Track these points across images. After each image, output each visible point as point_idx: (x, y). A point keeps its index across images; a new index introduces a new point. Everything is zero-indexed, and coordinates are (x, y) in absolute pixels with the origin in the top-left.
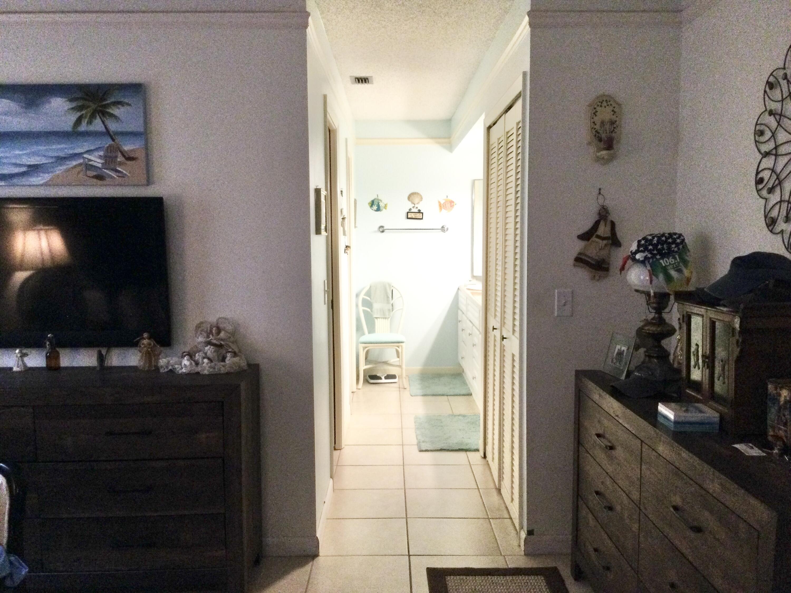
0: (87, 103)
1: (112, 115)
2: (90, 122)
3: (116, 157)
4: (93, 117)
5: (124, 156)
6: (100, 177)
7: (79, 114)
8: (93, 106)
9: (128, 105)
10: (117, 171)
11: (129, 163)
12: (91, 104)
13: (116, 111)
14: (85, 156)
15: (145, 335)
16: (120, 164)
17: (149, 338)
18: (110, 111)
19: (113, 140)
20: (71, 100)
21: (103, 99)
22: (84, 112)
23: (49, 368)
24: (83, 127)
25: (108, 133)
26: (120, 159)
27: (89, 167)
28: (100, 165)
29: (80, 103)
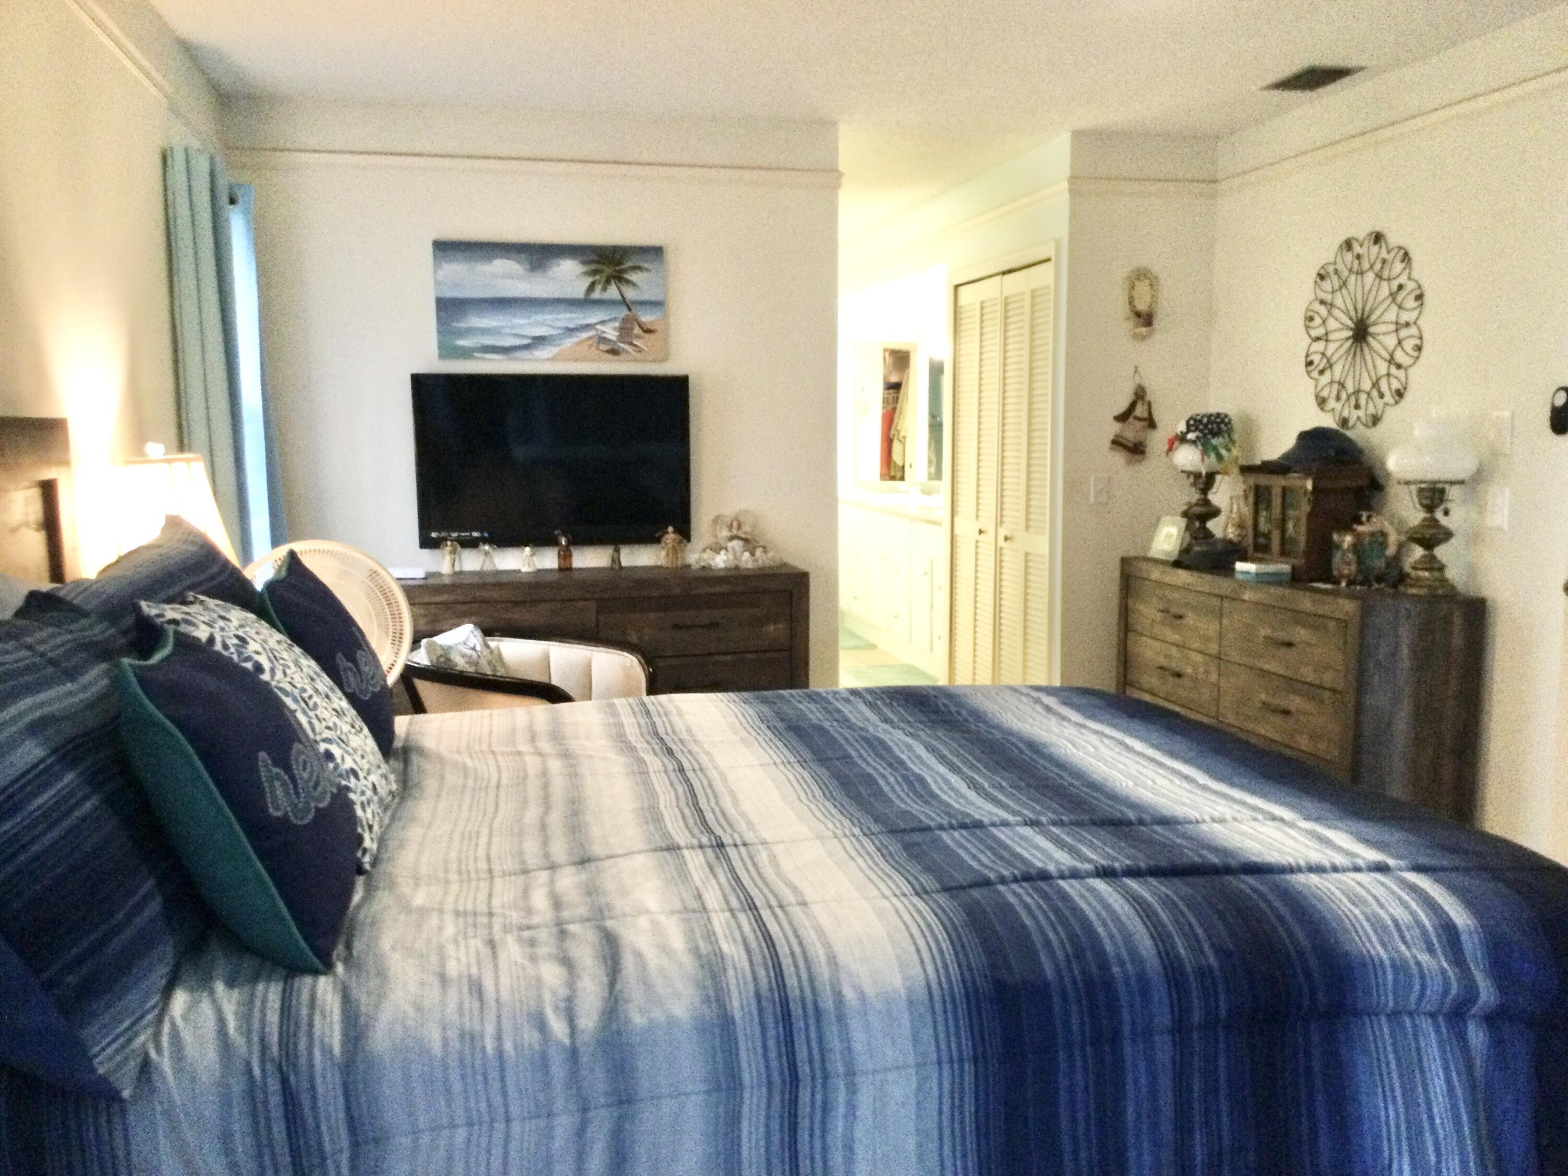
0: (600, 267)
1: (628, 282)
2: (604, 289)
3: (632, 329)
4: (608, 282)
5: (640, 326)
6: (614, 352)
7: (591, 280)
8: (608, 271)
9: (648, 270)
10: (631, 344)
11: (647, 336)
12: (605, 268)
13: (633, 277)
14: (598, 327)
15: (670, 529)
16: (638, 337)
17: (674, 532)
18: (627, 276)
19: (630, 310)
20: (584, 263)
21: (620, 263)
22: (598, 277)
23: (561, 569)
24: (597, 294)
25: (624, 302)
26: (637, 330)
27: (602, 340)
28: (614, 339)
29: (593, 267)
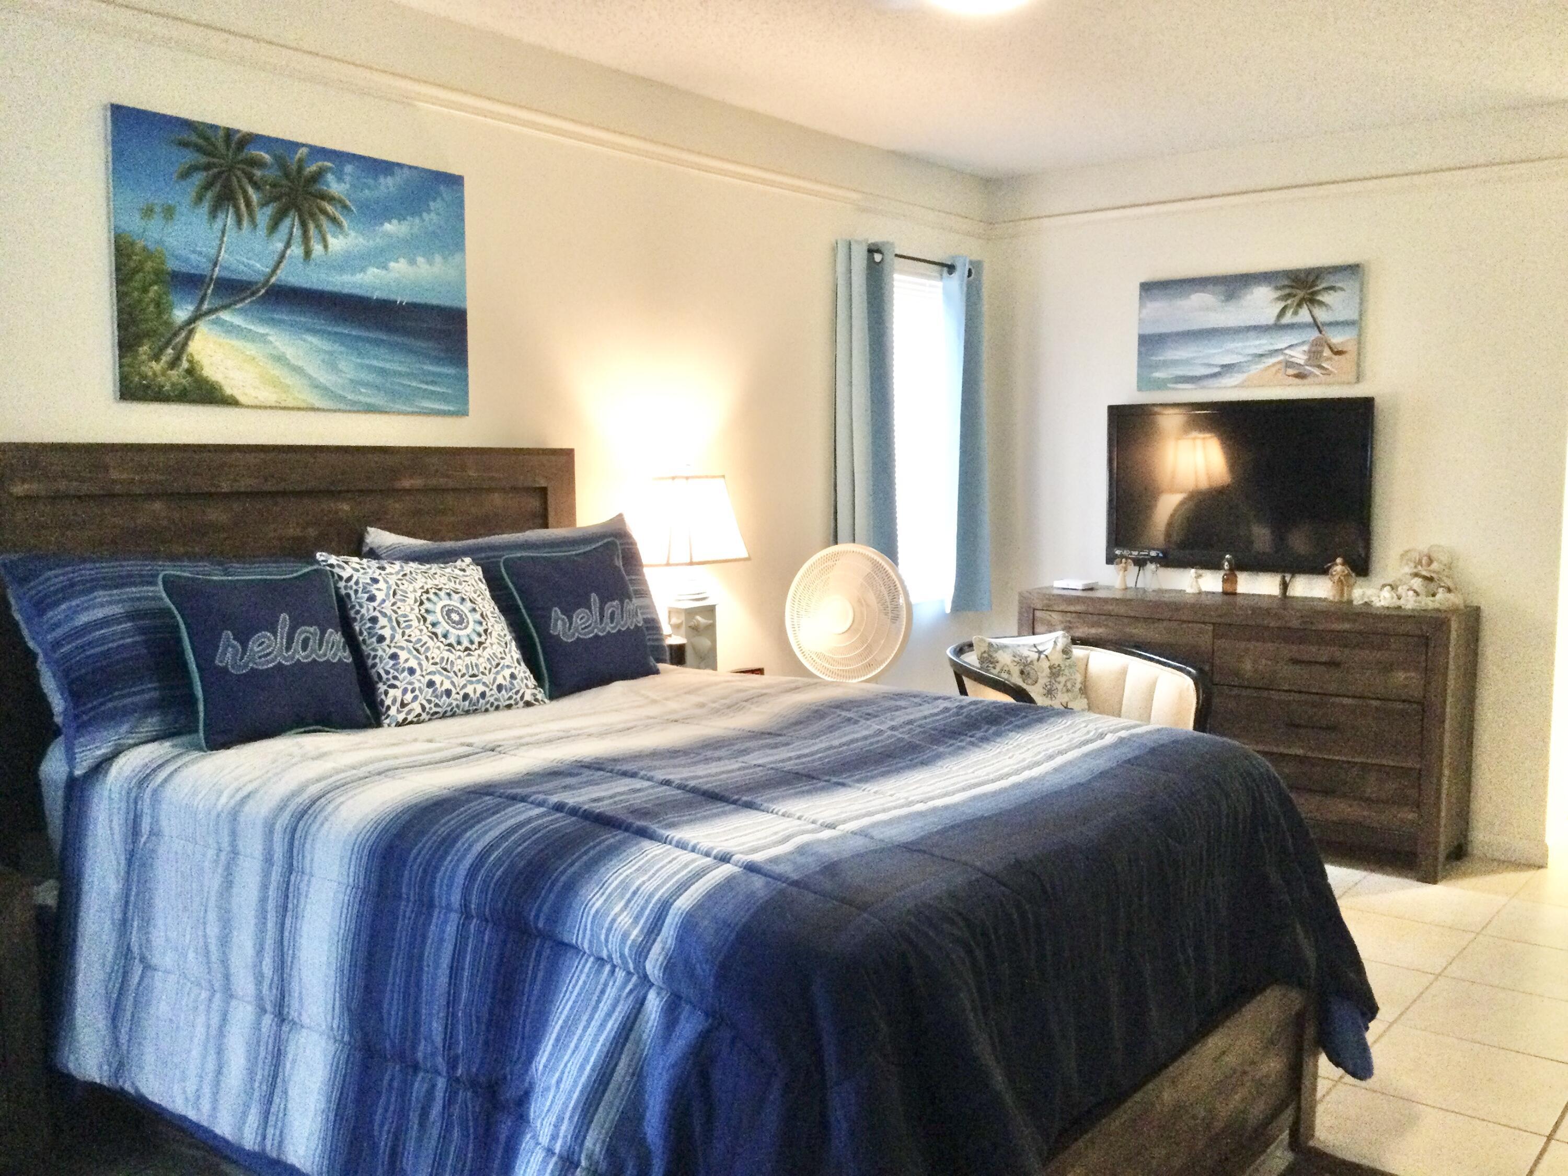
0: (1294, 291)
1: (1321, 303)
3: (1322, 352)
4: (1299, 305)
5: (1330, 348)
6: (1300, 376)
7: (1283, 304)
8: (1301, 294)
9: (1342, 289)
10: (1320, 367)
11: (1336, 357)
12: (1298, 291)
13: (1325, 298)
14: (1287, 352)
15: (1339, 560)
16: (1328, 359)
18: (1319, 298)
19: (1320, 332)
20: (1277, 288)
21: (1313, 284)
22: (1289, 302)
23: (1225, 593)
24: (1288, 319)
25: (1316, 325)
26: (1327, 353)
27: (1289, 364)
28: (1302, 362)
29: (1287, 291)
